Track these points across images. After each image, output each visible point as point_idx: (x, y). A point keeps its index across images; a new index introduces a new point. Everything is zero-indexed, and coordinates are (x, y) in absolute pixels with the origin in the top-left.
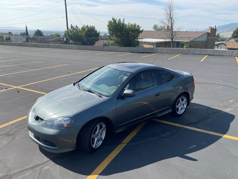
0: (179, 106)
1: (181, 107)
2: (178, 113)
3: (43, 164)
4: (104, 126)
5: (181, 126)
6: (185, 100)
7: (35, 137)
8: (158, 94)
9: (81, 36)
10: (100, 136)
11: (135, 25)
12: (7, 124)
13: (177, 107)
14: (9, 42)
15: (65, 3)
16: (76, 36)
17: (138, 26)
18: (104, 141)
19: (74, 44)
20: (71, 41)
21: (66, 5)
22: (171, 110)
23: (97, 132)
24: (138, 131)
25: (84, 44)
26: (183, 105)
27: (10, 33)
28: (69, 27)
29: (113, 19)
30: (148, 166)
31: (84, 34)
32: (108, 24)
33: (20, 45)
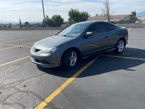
0: (120, 47)
1: (121, 47)
2: (119, 51)
3: (42, 74)
4: (75, 54)
5: (122, 57)
6: (123, 43)
7: (36, 61)
8: (107, 37)
9: (53, 22)
10: (74, 60)
11: (85, 12)
12: (17, 60)
13: (118, 47)
14: (10, 28)
15: (43, 2)
16: (49, 22)
17: (87, 13)
18: (76, 64)
19: (48, 27)
20: (46, 26)
21: (43, 4)
22: (114, 49)
23: (72, 57)
24: (95, 60)
25: (55, 26)
26: (122, 46)
27: (10, 24)
28: (45, 17)
29: (72, 10)
30: (105, 73)
31: (54, 20)
32: (69, 13)
33: (17, 30)
